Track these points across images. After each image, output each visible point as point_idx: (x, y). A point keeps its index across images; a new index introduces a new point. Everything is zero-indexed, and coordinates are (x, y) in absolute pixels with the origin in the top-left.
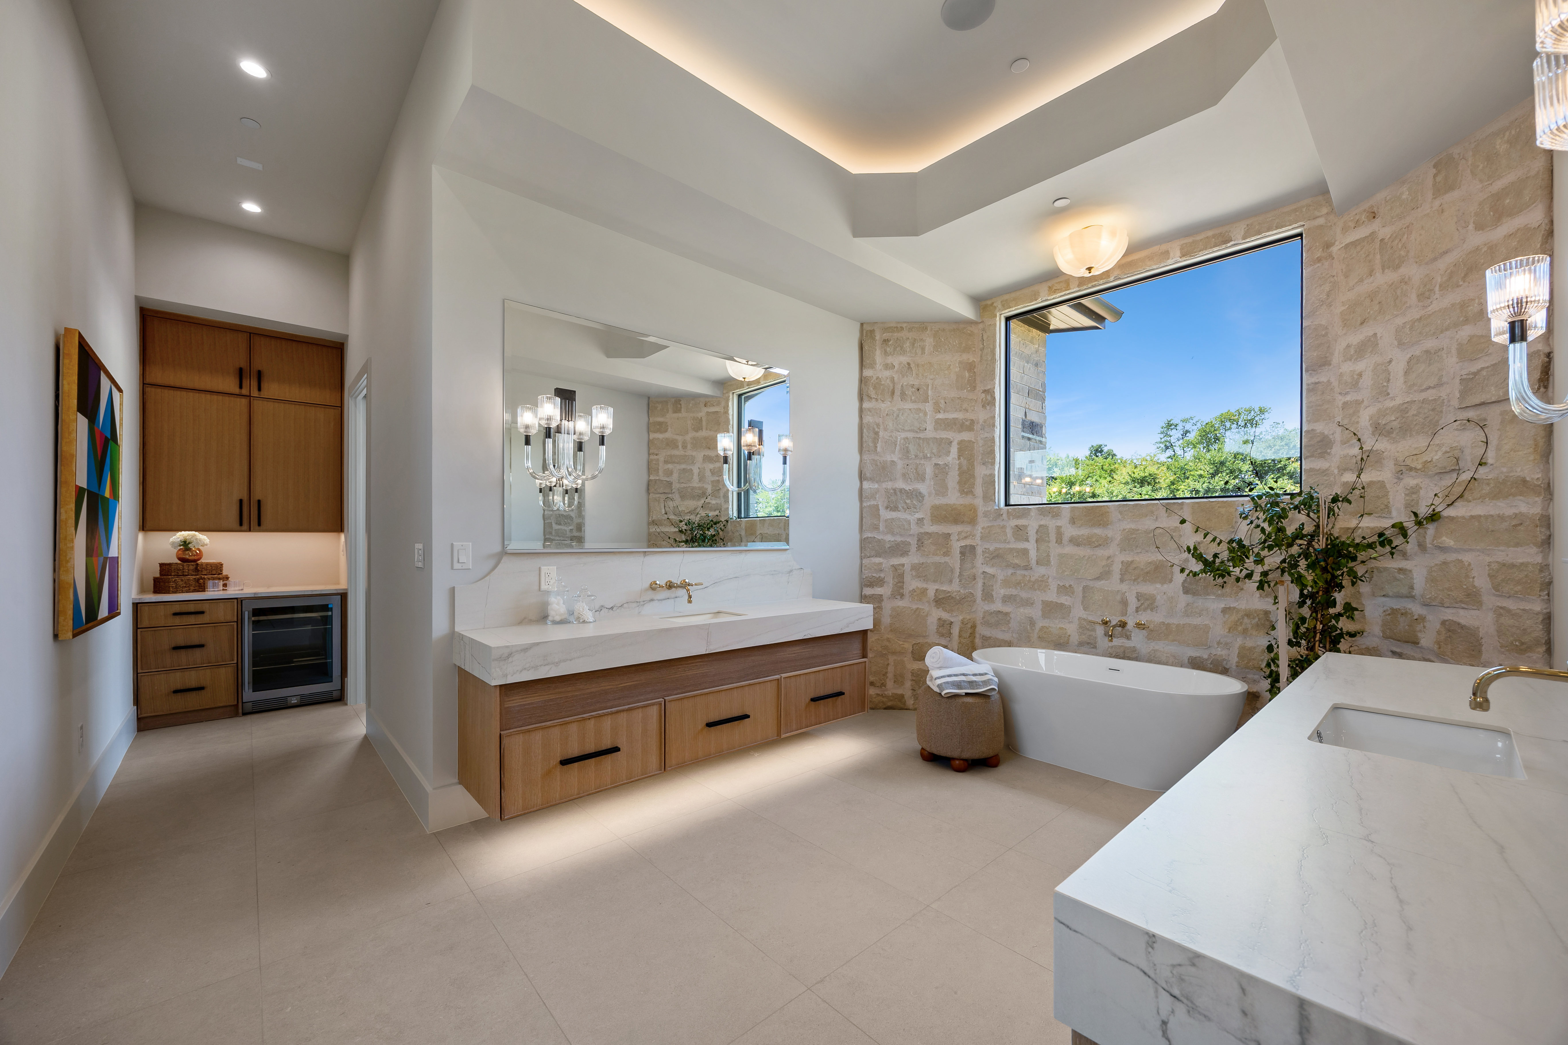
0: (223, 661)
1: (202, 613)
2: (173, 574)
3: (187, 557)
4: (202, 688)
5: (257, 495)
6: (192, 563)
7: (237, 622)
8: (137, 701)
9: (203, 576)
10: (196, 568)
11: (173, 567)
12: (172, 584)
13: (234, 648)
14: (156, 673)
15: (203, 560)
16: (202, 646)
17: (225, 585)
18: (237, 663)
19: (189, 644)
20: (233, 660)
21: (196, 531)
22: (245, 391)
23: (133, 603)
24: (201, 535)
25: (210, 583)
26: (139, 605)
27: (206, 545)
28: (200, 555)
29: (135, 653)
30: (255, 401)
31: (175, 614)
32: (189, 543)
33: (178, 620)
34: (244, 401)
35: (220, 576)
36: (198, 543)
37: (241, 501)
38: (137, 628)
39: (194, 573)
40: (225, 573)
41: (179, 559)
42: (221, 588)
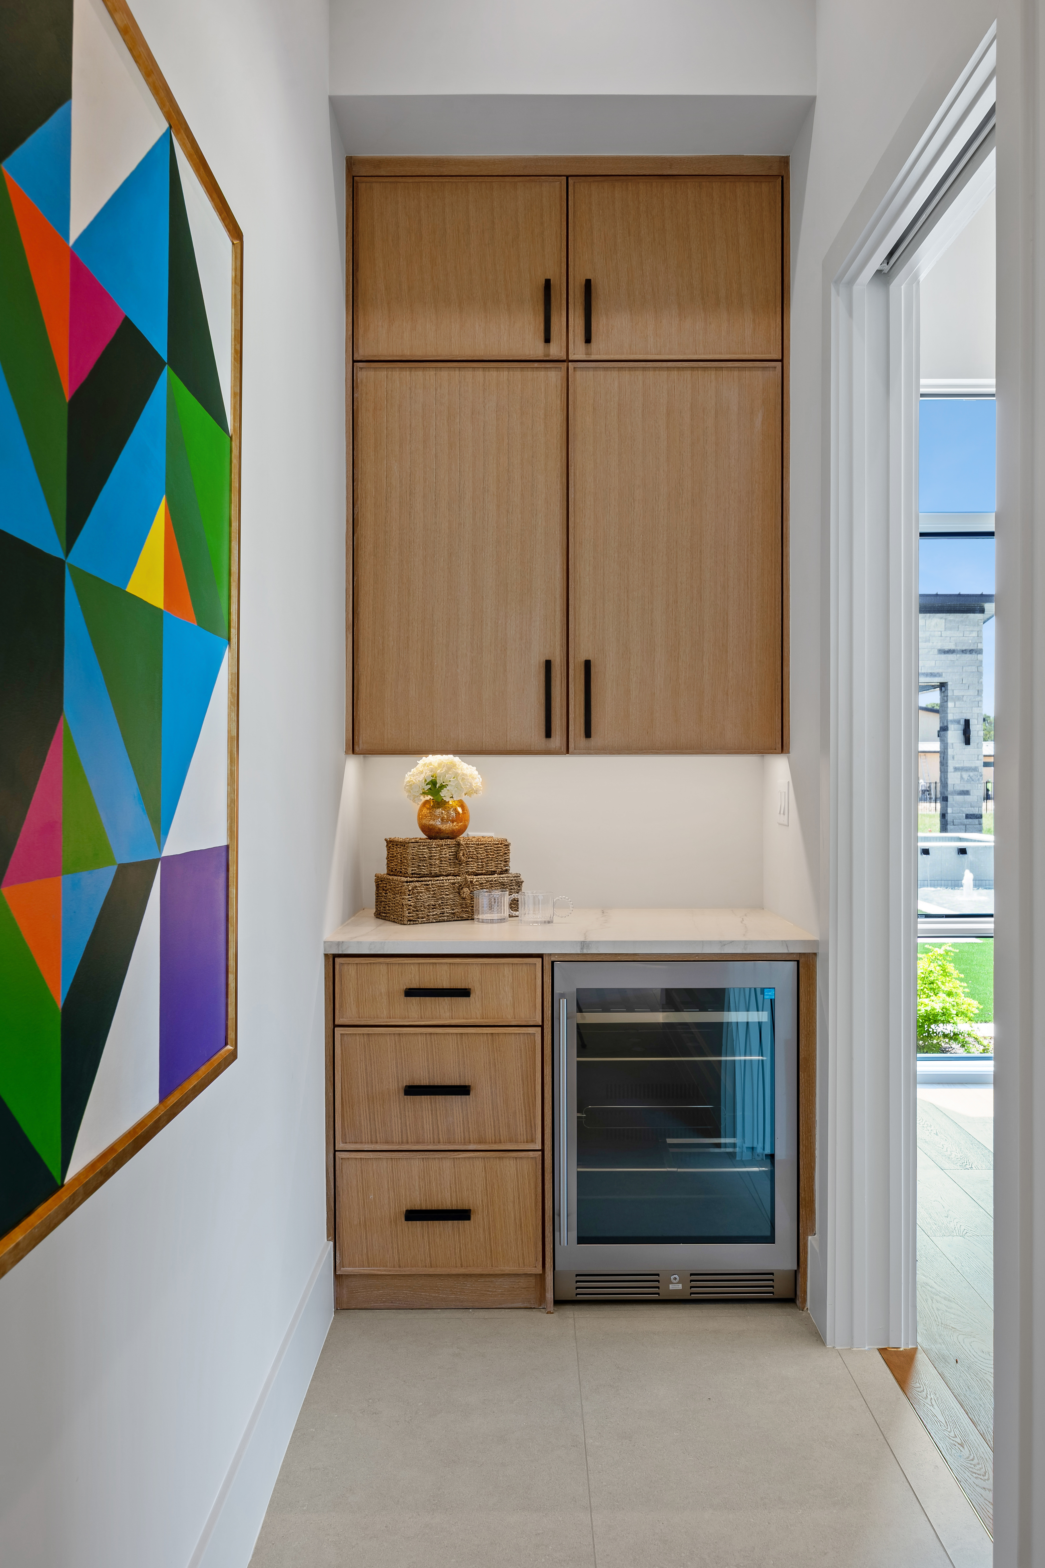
0: (511, 1141)
1: (465, 993)
2: (410, 871)
3: (438, 823)
4: (463, 1215)
5: (582, 651)
6: (449, 841)
7: (542, 1026)
8: (334, 1231)
9: (469, 878)
10: (456, 856)
11: (410, 851)
12: (408, 900)
13: (534, 1105)
14: (371, 1155)
15: (473, 833)
16: (463, 1090)
17: (514, 905)
18: (543, 1150)
19: (438, 1081)
20: (533, 1141)
21: (456, 752)
22: (556, 350)
23: (326, 956)
24: (464, 766)
25: (483, 898)
26: (338, 960)
27: (476, 792)
28: (462, 819)
29: (331, 1094)
30: (578, 373)
31: (410, 993)
32: (442, 787)
33: (416, 1009)
34: (553, 377)
35: (504, 878)
36: (458, 787)
37: (548, 664)
38: (335, 1026)
39: (451, 869)
40: (514, 869)
41: (425, 829)
42: (507, 914)
